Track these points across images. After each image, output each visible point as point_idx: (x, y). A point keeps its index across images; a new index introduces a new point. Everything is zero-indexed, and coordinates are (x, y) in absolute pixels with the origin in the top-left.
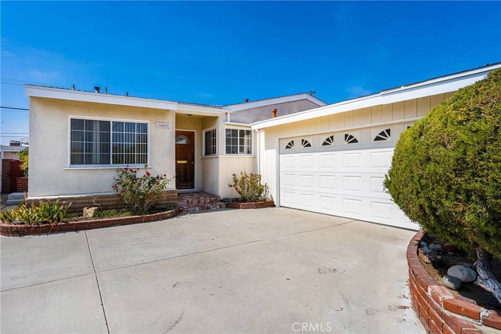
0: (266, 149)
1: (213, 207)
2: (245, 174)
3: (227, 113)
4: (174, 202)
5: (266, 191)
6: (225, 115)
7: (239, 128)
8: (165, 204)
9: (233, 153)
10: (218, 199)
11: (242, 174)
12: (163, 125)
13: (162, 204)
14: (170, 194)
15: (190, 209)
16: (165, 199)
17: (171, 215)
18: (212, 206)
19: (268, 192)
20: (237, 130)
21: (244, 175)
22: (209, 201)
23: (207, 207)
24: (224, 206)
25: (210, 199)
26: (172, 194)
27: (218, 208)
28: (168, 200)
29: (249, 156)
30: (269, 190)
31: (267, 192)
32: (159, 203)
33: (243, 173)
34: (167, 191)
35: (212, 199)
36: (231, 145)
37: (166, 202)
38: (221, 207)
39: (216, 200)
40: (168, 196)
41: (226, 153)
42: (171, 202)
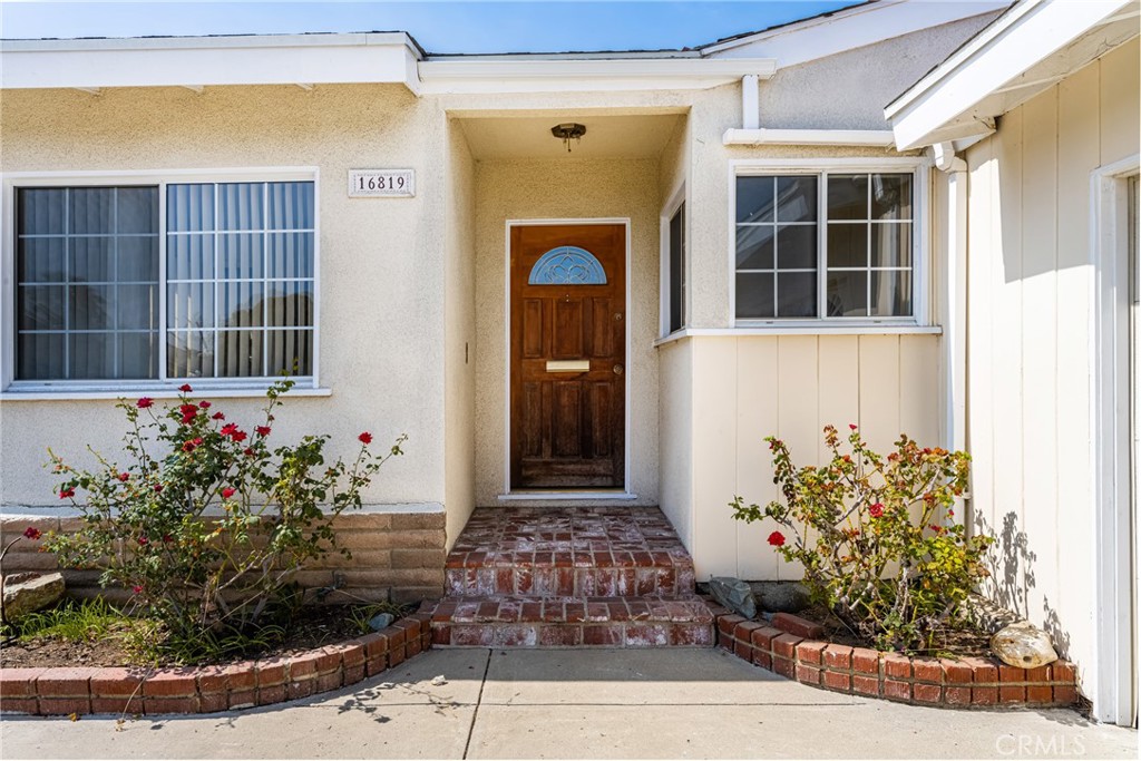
0: (1010, 277)
1: (631, 634)
2: (854, 438)
3: (740, 82)
4: (429, 574)
5: (1011, 569)
6: (731, 93)
7: (824, 166)
8: (382, 583)
9: (786, 312)
10: (685, 577)
11: (832, 441)
12: (381, 180)
13: (366, 583)
14: (406, 535)
15: (487, 633)
16: (382, 555)
17: (329, 677)
18: (622, 626)
19: (1030, 579)
20: (814, 179)
21: (846, 449)
22: (623, 585)
23: (588, 630)
24: (701, 633)
25: (631, 576)
26: (418, 536)
27: (661, 639)
28: (397, 562)
29: (895, 327)
30: (1037, 568)
31: (1020, 581)
32: (349, 574)
33: (844, 435)
34: (393, 517)
35: (644, 574)
36: (776, 271)
37: (383, 574)
38: (678, 635)
39: (667, 582)
40: (394, 543)
41: (738, 316)
42: (410, 573)
